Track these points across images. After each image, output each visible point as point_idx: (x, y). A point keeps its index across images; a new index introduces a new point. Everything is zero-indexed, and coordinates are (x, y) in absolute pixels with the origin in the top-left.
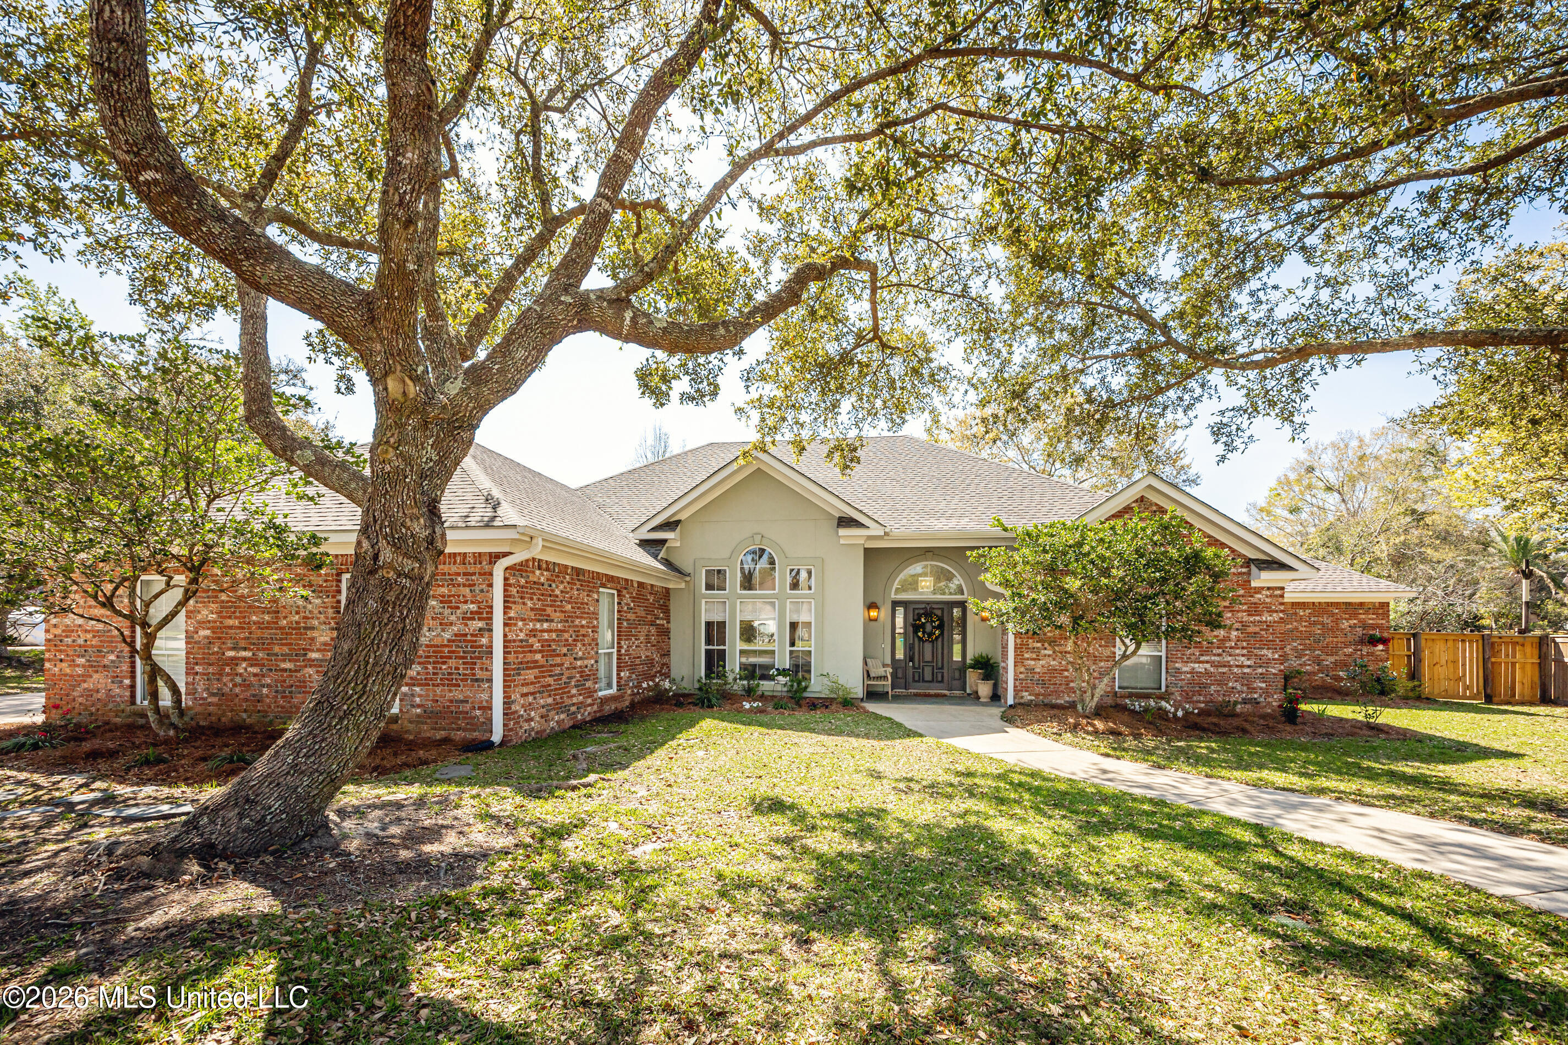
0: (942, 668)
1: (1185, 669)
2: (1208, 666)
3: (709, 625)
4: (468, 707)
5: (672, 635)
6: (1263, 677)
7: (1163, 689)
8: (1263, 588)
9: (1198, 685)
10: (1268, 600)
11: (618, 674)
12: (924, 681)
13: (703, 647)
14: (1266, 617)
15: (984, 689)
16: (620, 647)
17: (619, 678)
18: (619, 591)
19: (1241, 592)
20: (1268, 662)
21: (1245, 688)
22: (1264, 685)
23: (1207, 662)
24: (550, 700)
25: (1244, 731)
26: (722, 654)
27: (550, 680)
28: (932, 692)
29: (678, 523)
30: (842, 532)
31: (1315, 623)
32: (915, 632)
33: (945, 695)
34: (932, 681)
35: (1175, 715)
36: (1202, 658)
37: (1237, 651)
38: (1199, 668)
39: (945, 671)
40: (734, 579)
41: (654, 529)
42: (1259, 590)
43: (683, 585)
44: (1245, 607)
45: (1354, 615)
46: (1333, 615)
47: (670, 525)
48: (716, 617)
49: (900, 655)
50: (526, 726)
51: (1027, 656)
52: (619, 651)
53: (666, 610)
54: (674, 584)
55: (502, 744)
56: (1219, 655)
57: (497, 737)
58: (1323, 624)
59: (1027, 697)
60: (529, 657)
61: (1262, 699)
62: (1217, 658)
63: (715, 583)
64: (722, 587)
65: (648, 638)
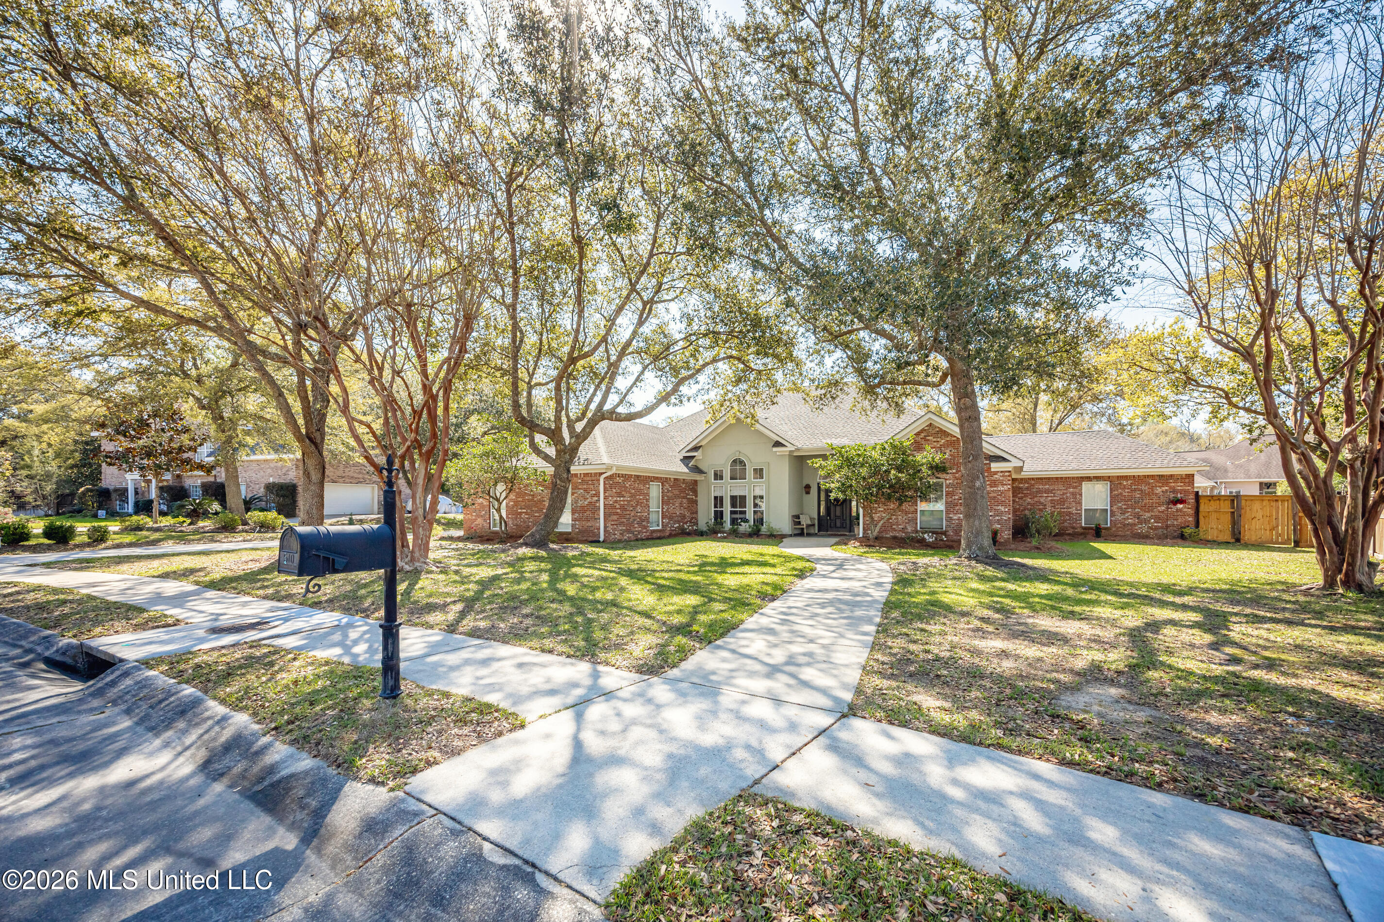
1: (954, 518)
3: (716, 498)
5: (698, 504)
6: (998, 522)
7: (943, 529)
8: (998, 472)
10: (1001, 478)
12: (837, 527)
13: (713, 509)
14: (1001, 488)
16: (663, 508)
17: (663, 522)
18: (662, 484)
19: (987, 475)
20: (1002, 513)
22: (999, 527)
26: (722, 513)
29: (701, 447)
30: (776, 449)
31: (1135, 490)
34: (841, 527)
40: (727, 474)
41: (688, 451)
42: (996, 473)
43: (703, 479)
45: (1167, 484)
46: (1149, 484)
47: (696, 449)
48: (718, 494)
49: (823, 514)
51: (870, 511)
52: (663, 510)
53: (695, 492)
54: (698, 477)
58: (1141, 490)
63: (718, 476)
64: (721, 478)
65: (681, 504)
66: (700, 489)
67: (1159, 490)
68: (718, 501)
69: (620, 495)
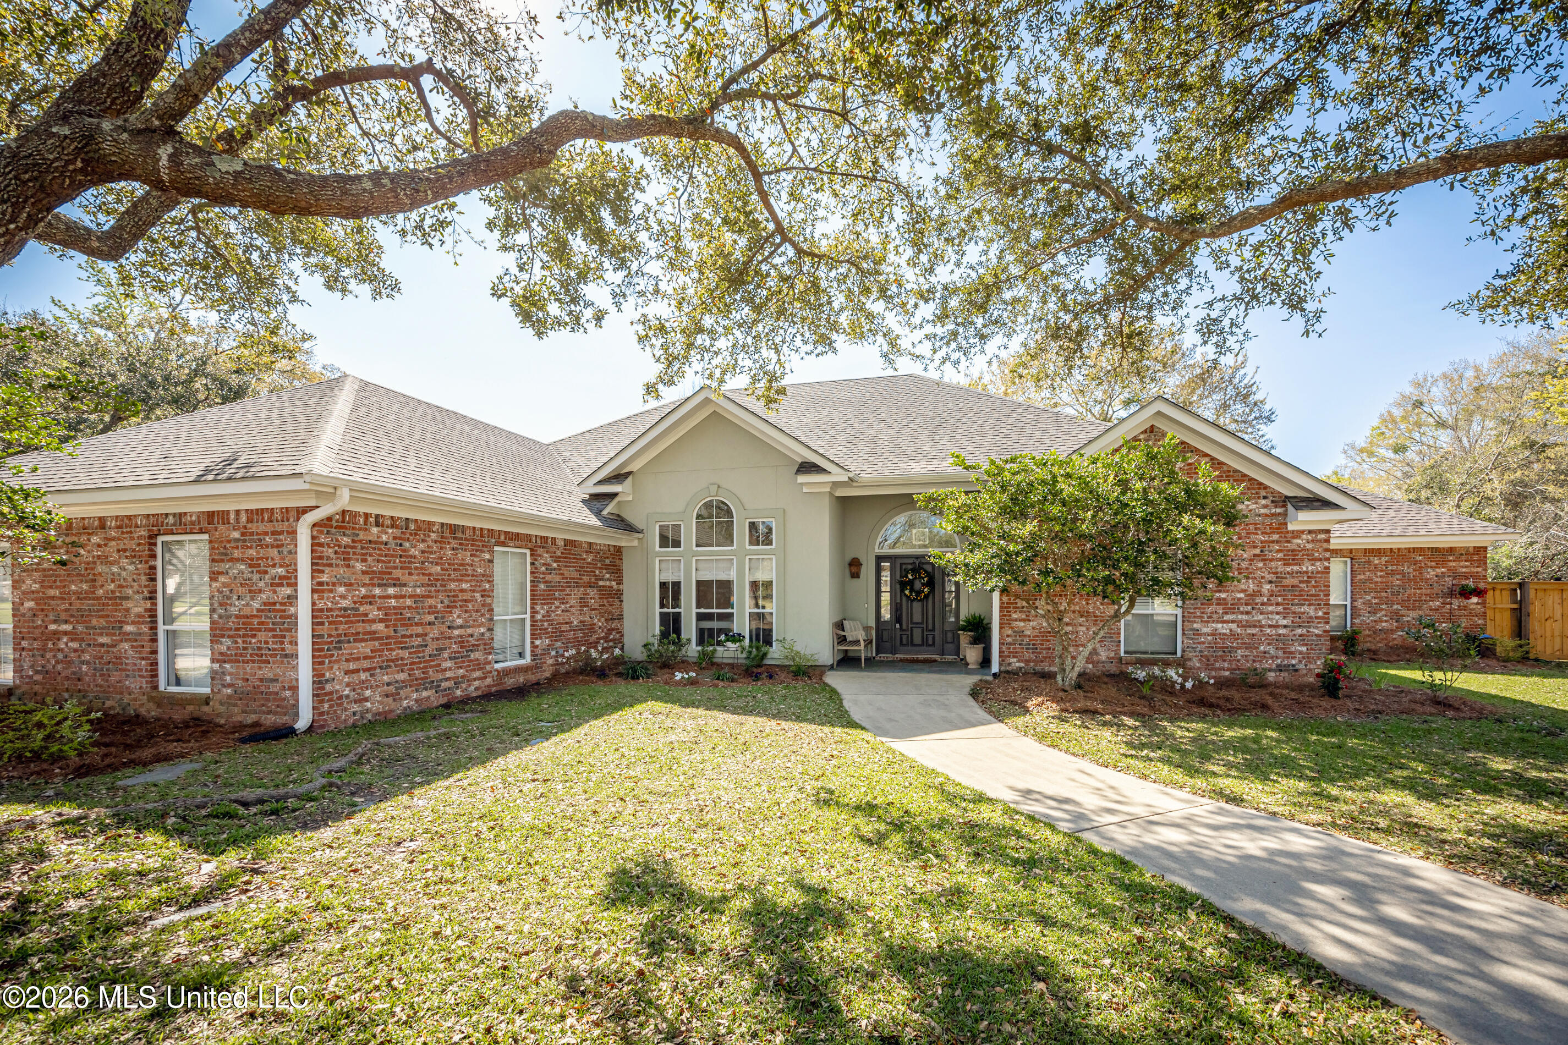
0: (933, 630)
1: (1205, 630)
2: (1234, 626)
3: (663, 585)
4: (275, 687)
5: (625, 598)
6: (1303, 639)
7: (1179, 654)
8: (1303, 532)
9: (1222, 648)
10: (1309, 546)
11: (532, 643)
12: (913, 645)
13: (658, 610)
14: (1307, 567)
15: (972, 654)
16: (534, 612)
17: (534, 647)
18: (531, 550)
19: (1275, 537)
20: (1310, 620)
21: (1280, 653)
22: (1304, 649)
23: (1233, 622)
24: (402, 676)
25: (1264, 707)
26: (677, 617)
27: (405, 654)
28: (921, 657)
29: (628, 474)
30: (802, 479)
31: (1393, 573)
32: (902, 591)
33: (935, 661)
34: (922, 645)
35: (1183, 686)
36: (1226, 617)
37: (1271, 608)
38: (1223, 628)
39: (937, 633)
40: (689, 533)
41: (600, 483)
42: (1298, 534)
43: (635, 543)
44: (1280, 555)
45: (1443, 563)
46: (1415, 563)
47: (618, 477)
48: (670, 578)
49: (886, 615)
50: (356, 707)
51: (1015, 616)
52: (532, 617)
53: (617, 573)
54: (624, 541)
55: (310, 729)
56: (1247, 613)
57: (302, 724)
58: (1403, 574)
59: (1015, 663)
60: (360, 627)
61: (1301, 666)
62: (1245, 617)
63: (669, 539)
64: (677, 544)
65: (583, 602)
66: (628, 566)
67: (1430, 574)
68: (670, 591)
69: (383, 579)
